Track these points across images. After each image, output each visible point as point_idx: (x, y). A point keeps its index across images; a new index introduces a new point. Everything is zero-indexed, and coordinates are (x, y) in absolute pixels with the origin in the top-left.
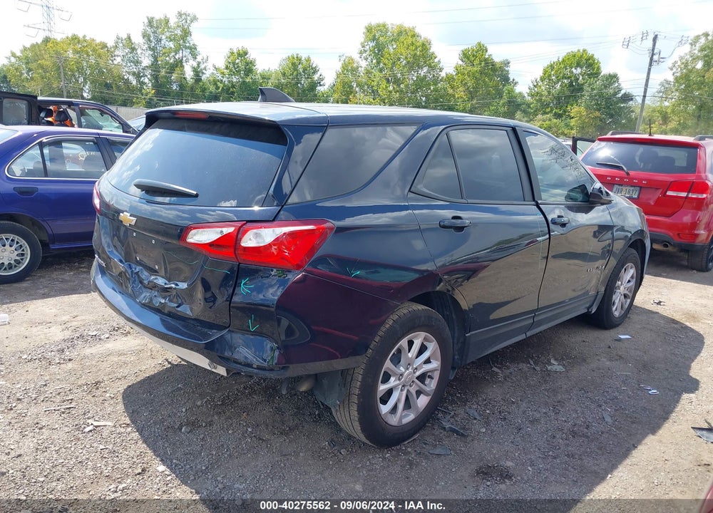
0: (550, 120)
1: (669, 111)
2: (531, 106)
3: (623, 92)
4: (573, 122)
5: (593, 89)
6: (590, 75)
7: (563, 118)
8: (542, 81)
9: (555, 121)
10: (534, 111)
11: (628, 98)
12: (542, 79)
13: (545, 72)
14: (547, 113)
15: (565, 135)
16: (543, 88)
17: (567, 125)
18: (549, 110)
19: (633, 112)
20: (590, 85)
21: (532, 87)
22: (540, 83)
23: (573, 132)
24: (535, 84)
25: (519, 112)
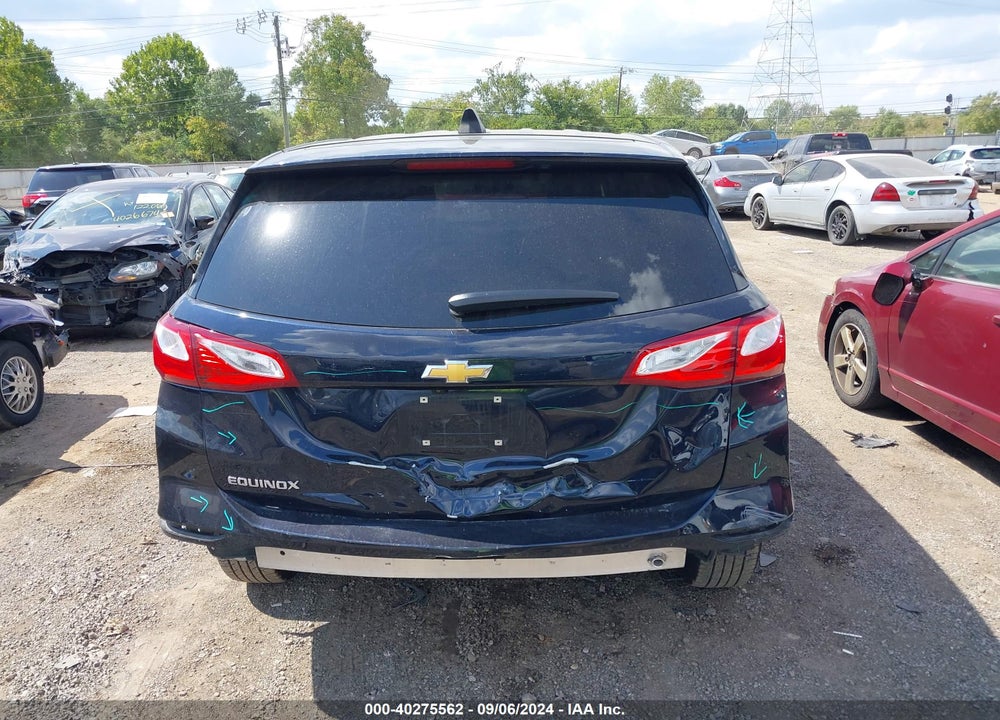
0: (158, 138)
1: (310, 116)
2: (123, 118)
3: (247, 94)
4: (194, 139)
5: (207, 91)
6: (196, 71)
7: (178, 134)
8: (127, 81)
9: (166, 139)
10: (129, 127)
11: (254, 101)
12: (126, 78)
13: (127, 66)
14: (149, 129)
15: (188, 158)
16: (130, 90)
17: (187, 144)
18: (149, 124)
19: (267, 120)
20: (201, 85)
21: (114, 90)
22: (124, 84)
23: (199, 152)
24: (118, 86)
25: (105, 129)
